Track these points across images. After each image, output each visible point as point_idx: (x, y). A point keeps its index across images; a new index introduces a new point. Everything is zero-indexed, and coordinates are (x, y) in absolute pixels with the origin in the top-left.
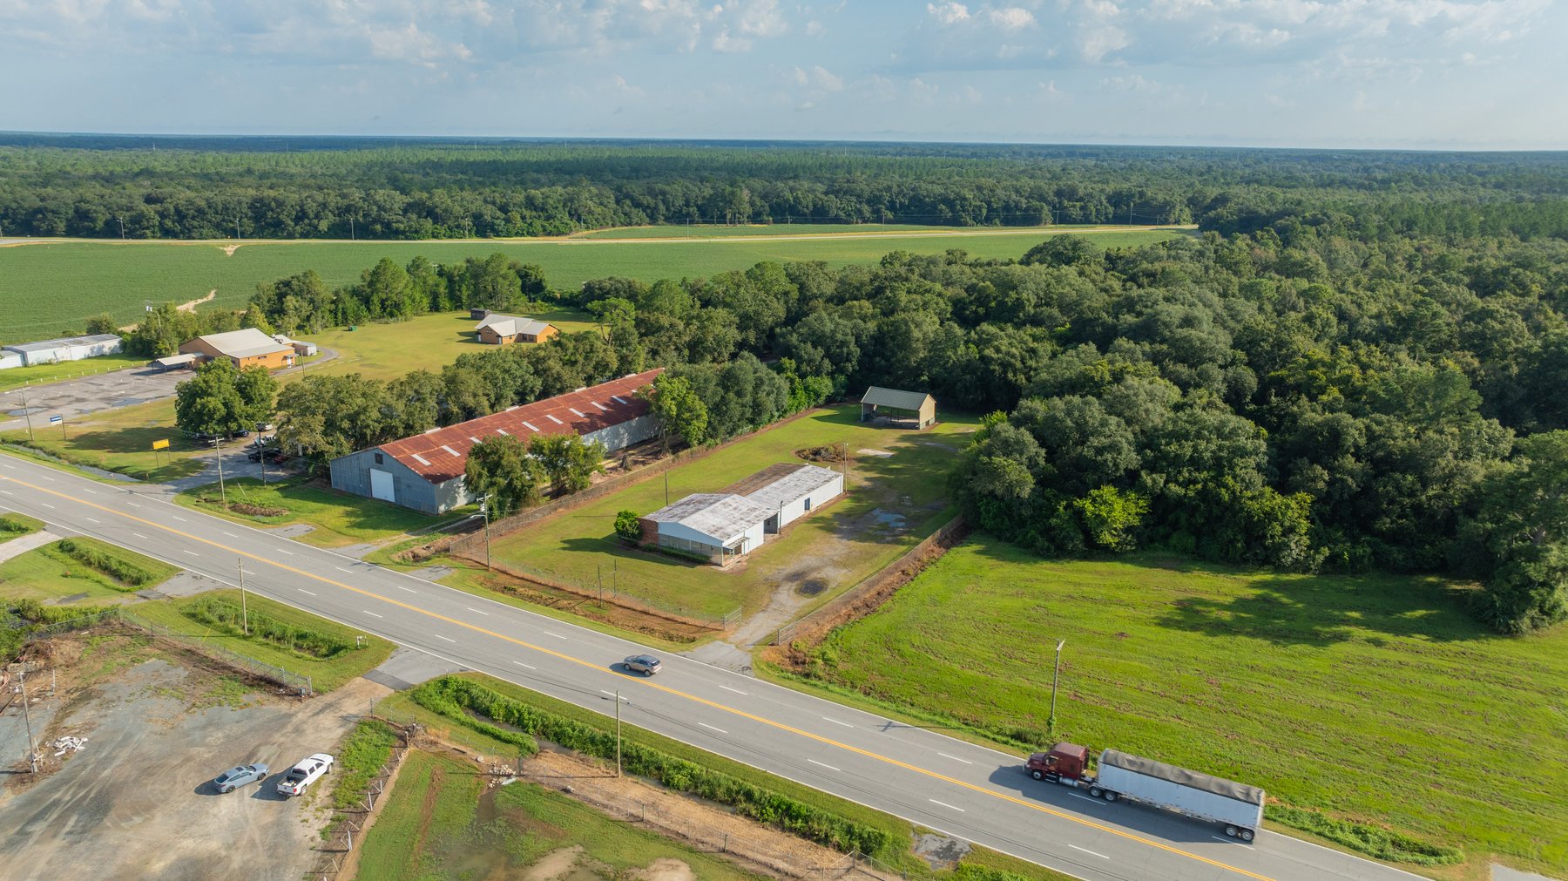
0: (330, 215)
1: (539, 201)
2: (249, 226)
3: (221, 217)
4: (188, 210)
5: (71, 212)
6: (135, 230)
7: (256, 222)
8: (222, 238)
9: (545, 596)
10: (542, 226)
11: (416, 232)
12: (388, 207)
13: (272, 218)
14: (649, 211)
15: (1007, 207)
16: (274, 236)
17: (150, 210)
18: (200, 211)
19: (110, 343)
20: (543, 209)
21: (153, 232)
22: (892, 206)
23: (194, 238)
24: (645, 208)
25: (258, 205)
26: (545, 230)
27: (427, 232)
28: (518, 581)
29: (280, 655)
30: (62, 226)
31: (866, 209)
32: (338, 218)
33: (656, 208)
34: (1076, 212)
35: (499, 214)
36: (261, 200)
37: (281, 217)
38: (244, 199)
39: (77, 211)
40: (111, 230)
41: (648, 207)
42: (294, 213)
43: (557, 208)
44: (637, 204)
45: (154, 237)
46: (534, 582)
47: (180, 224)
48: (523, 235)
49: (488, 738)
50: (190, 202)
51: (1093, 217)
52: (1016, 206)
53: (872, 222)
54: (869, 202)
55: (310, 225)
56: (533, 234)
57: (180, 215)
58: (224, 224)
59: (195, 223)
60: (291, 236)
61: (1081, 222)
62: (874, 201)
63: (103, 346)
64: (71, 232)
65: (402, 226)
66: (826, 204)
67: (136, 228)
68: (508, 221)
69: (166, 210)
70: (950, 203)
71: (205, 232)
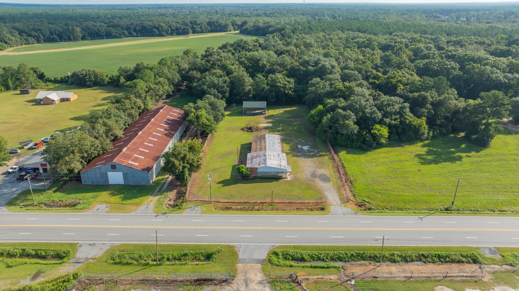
9: (246, 207)
14: (36, 38)
15: (177, 29)
22: (135, 31)
24: (34, 37)
28: (227, 204)
29: (186, 266)
31: (126, 32)
33: (39, 36)
34: (199, 29)
41: (35, 36)
44: (30, 35)
46: (234, 203)
49: (319, 269)
51: (204, 31)
52: (180, 28)
53: (129, 37)
54: (127, 30)
61: (201, 33)
62: (128, 29)
66: (111, 31)
70: (157, 28)
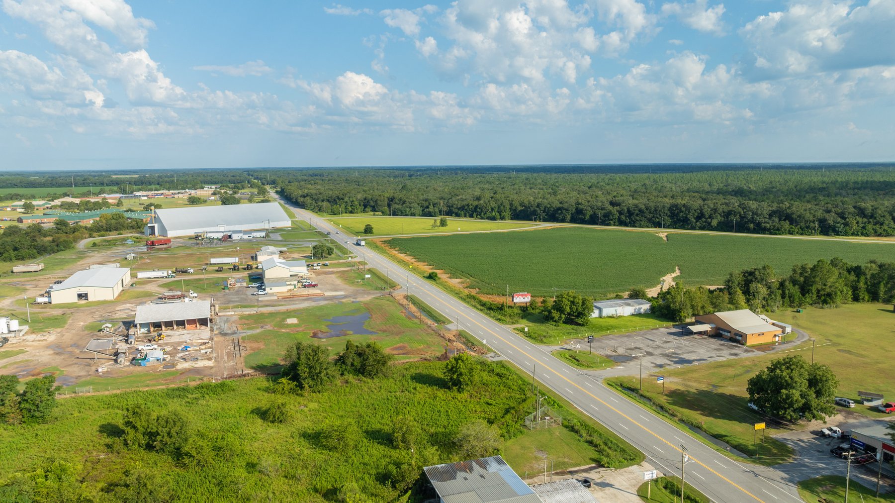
0: (719, 216)
1: (869, 211)
2: (669, 221)
3: (652, 215)
4: (635, 210)
5: (574, 210)
6: (605, 220)
7: (671, 219)
8: (651, 227)
10: (873, 229)
11: (778, 230)
12: (759, 212)
13: (683, 217)
16: (682, 227)
17: (614, 210)
18: (641, 211)
19: (645, 307)
20: (872, 216)
21: (614, 222)
23: (636, 227)
25: (674, 209)
26: (876, 232)
27: (785, 230)
30: (569, 217)
32: (723, 218)
35: (839, 220)
36: (676, 206)
37: (688, 216)
38: (666, 205)
39: (577, 209)
40: (593, 220)
42: (696, 214)
43: (884, 216)
45: (614, 225)
47: (629, 218)
48: (857, 235)
50: (636, 206)
55: (705, 222)
56: (867, 235)
57: (630, 213)
58: (654, 219)
59: (638, 218)
60: (693, 228)
63: (641, 308)
64: (573, 220)
65: (768, 226)
67: (607, 220)
68: (846, 224)
69: (623, 210)
71: (642, 223)
